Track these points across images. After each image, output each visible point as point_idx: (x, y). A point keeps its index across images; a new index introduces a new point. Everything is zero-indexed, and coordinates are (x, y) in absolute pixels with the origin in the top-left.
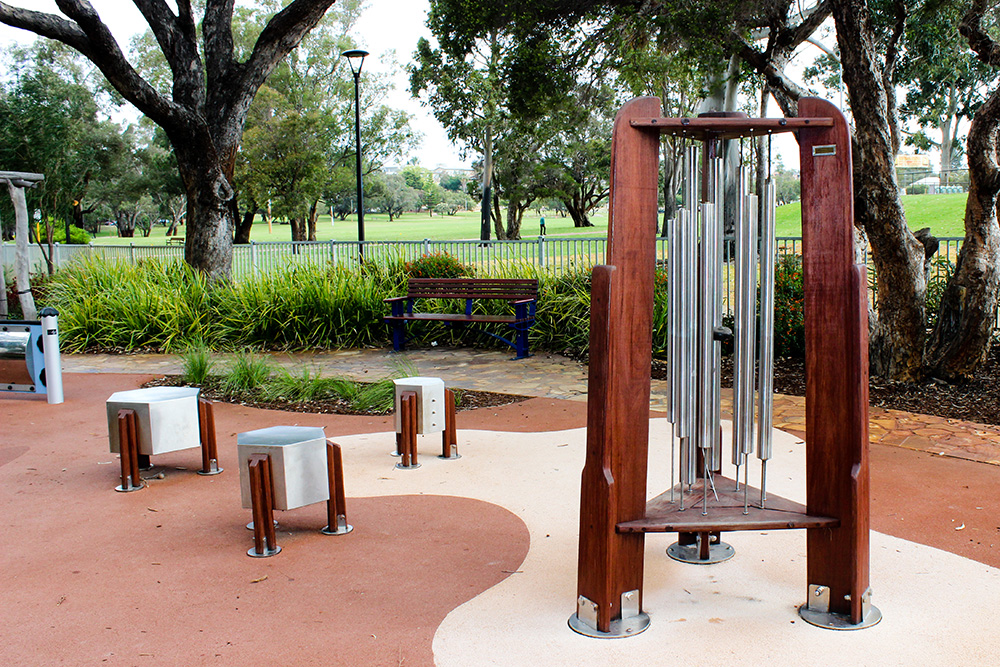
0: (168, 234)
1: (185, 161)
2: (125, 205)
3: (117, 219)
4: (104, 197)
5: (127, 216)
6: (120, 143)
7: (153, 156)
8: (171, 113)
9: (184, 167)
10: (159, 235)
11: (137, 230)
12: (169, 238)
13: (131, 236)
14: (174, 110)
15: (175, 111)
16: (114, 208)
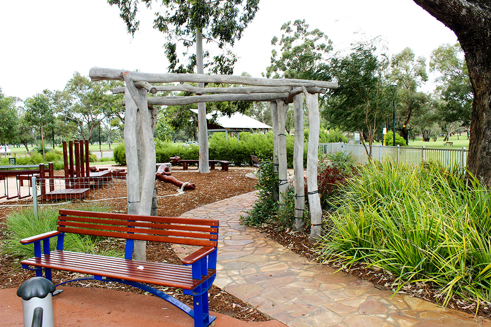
0: (445, 140)
1: (476, 64)
2: (427, 128)
3: (423, 134)
4: (417, 123)
5: (427, 132)
6: (425, 99)
7: (440, 104)
8: (464, 12)
9: (475, 71)
10: (441, 140)
11: (431, 138)
12: (445, 142)
13: (429, 141)
14: (467, 8)
15: (469, 10)
16: (422, 129)
